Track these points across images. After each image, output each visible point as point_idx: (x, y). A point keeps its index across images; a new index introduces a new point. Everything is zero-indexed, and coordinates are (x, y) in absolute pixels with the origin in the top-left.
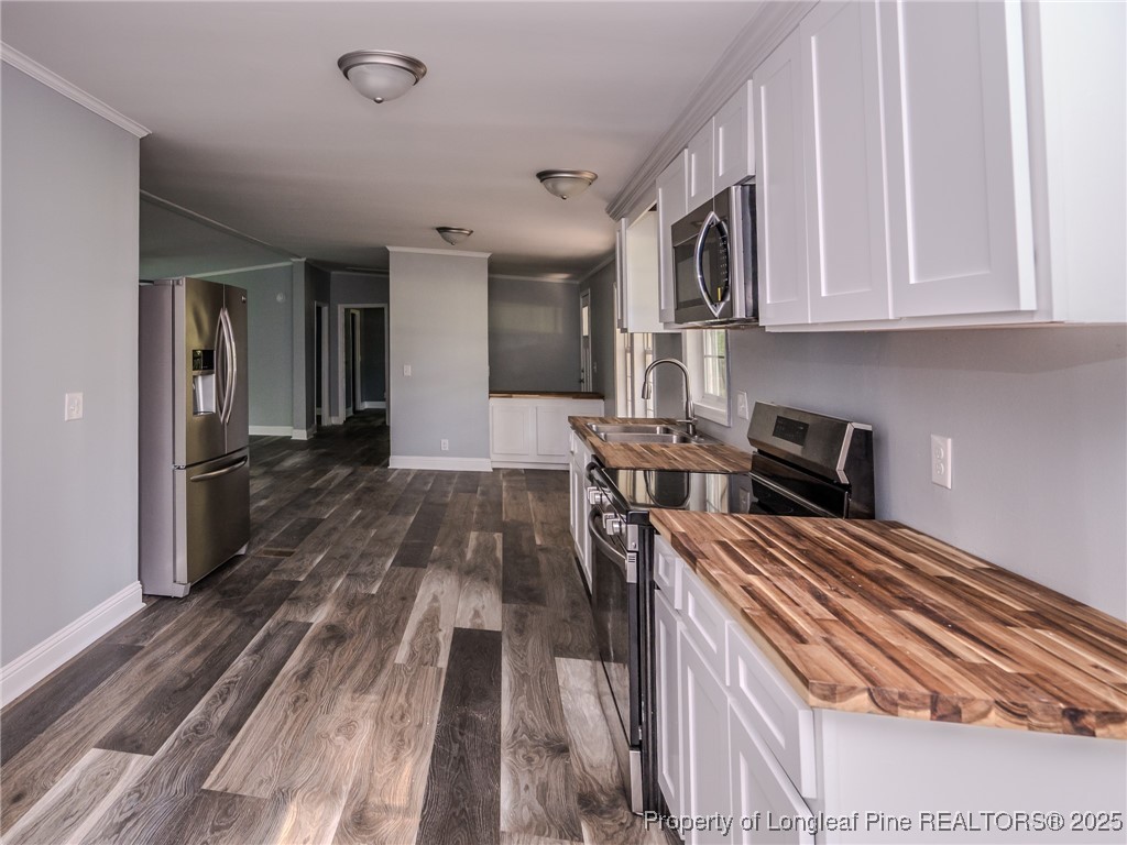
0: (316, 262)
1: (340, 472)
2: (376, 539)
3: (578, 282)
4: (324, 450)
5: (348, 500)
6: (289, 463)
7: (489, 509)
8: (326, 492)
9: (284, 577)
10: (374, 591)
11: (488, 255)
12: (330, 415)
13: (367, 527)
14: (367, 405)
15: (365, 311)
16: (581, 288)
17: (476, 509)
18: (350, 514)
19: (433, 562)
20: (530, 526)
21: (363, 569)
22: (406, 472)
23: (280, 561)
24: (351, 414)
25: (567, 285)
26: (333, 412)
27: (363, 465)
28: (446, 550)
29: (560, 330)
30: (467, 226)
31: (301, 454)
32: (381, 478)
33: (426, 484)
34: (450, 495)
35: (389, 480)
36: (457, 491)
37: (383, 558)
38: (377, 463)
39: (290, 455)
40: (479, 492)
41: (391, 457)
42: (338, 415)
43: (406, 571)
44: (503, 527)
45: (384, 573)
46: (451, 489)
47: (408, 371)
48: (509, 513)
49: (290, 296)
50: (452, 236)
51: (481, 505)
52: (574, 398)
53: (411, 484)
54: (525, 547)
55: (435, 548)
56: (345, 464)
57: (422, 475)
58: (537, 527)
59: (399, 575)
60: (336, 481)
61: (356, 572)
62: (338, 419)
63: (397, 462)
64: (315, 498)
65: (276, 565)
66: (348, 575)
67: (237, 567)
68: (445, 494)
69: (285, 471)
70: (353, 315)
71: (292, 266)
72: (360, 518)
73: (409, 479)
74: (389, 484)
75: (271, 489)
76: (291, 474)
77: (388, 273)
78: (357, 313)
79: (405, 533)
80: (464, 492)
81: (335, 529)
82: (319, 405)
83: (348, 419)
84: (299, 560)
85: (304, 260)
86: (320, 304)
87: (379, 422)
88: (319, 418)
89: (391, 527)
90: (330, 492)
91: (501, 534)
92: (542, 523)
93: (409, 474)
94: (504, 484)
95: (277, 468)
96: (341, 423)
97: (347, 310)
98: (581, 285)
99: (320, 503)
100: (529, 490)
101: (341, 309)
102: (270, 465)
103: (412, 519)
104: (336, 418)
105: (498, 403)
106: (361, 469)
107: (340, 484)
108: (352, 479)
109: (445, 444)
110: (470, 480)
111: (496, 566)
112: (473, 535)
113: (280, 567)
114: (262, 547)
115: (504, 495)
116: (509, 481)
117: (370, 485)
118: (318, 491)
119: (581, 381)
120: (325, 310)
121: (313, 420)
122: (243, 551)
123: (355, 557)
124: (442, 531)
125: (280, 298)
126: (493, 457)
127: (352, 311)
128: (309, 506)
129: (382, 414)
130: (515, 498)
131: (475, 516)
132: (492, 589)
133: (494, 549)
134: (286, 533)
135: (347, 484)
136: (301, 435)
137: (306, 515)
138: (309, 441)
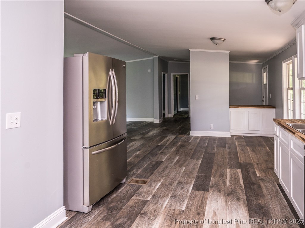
0: (163, 57)
1: (171, 137)
2: (185, 173)
3: (261, 64)
4: (165, 128)
5: (173, 151)
6: (151, 134)
7: (232, 156)
8: (165, 147)
9: (140, 198)
10: (184, 208)
11: (229, 52)
12: (168, 114)
13: (181, 166)
14: (182, 109)
15: (181, 76)
16: (263, 66)
17: (227, 156)
18: (174, 159)
19: (212, 187)
20: (251, 165)
21: (179, 192)
22: (197, 137)
23: (140, 186)
24: (176, 113)
25: (257, 65)
26: (169, 112)
27: (180, 134)
28: (216, 180)
29: (254, 82)
30: (223, 37)
31: (156, 129)
32: (187, 141)
33: (205, 143)
34: (215, 149)
35: (190, 141)
36: (218, 147)
37: (188, 185)
38: (185, 134)
39: (152, 130)
40: (227, 147)
41: (191, 131)
42: (171, 113)
43: (200, 193)
44: (240, 166)
45: (189, 195)
46: (215, 146)
47: (197, 97)
48: (242, 159)
49: (153, 70)
50: (216, 41)
51: (229, 154)
52: (263, 108)
53: (199, 143)
54: (253, 179)
55: (212, 178)
56: (173, 134)
57: (203, 139)
58: (255, 166)
59: (196, 196)
60: (169, 142)
61: (175, 194)
62: (171, 115)
63: (194, 133)
64: (160, 150)
65: (138, 189)
66: (172, 196)
67: (120, 191)
68: (213, 148)
69: (149, 137)
70: (177, 78)
71: (153, 59)
72: (178, 161)
73: (198, 141)
74: (190, 143)
75: (143, 146)
76: (151, 139)
77: (190, 62)
78: (178, 77)
79: (197, 170)
80: (221, 147)
81: (167, 167)
82: (164, 109)
83: (175, 115)
84: (149, 186)
85: (158, 56)
86: (165, 73)
87: (186, 116)
88: (164, 114)
89: (191, 166)
90: (166, 147)
91: (240, 170)
92: (257, 164)
93: (198, 138)
94: (237, 143)
95: (146, 136)
96: (172, 116)
97: (174, 75)
98: (262, 65)
99: (162, 153)
100: (247, 145)
101: (172, 75)
102: (143, 134)
103: (200, 161)
104: (170, 114)
105: (233, 110)
106: (180, 136)
107: (170, 144)
108: (175, 140)
109: (212, 126)
110: (222, 141)
111: (242, 190)
112: (228, 170)
113: (140, 190)
114: (133, 178)
115: (238, 149)
116: (238, 142)
117: (183, 143)
118: (161, 146)
119: (263, 101)
120: (166, 75)
121: (162, 115)
122: (124, 181)
123: (175, 184)
124: (214, 168)
125: (149, 71)
126: (231, 131)
127: (176, 76)
128: (157, 154)
129: (187, 113)
130: (243, 150)
131: (227, 160)
132: (242, 206)
133: (239, 179)
134: (146, 170)
135: (173, 143)
136: (157, 121)
137: (155, 159)
138: (160, 124)
